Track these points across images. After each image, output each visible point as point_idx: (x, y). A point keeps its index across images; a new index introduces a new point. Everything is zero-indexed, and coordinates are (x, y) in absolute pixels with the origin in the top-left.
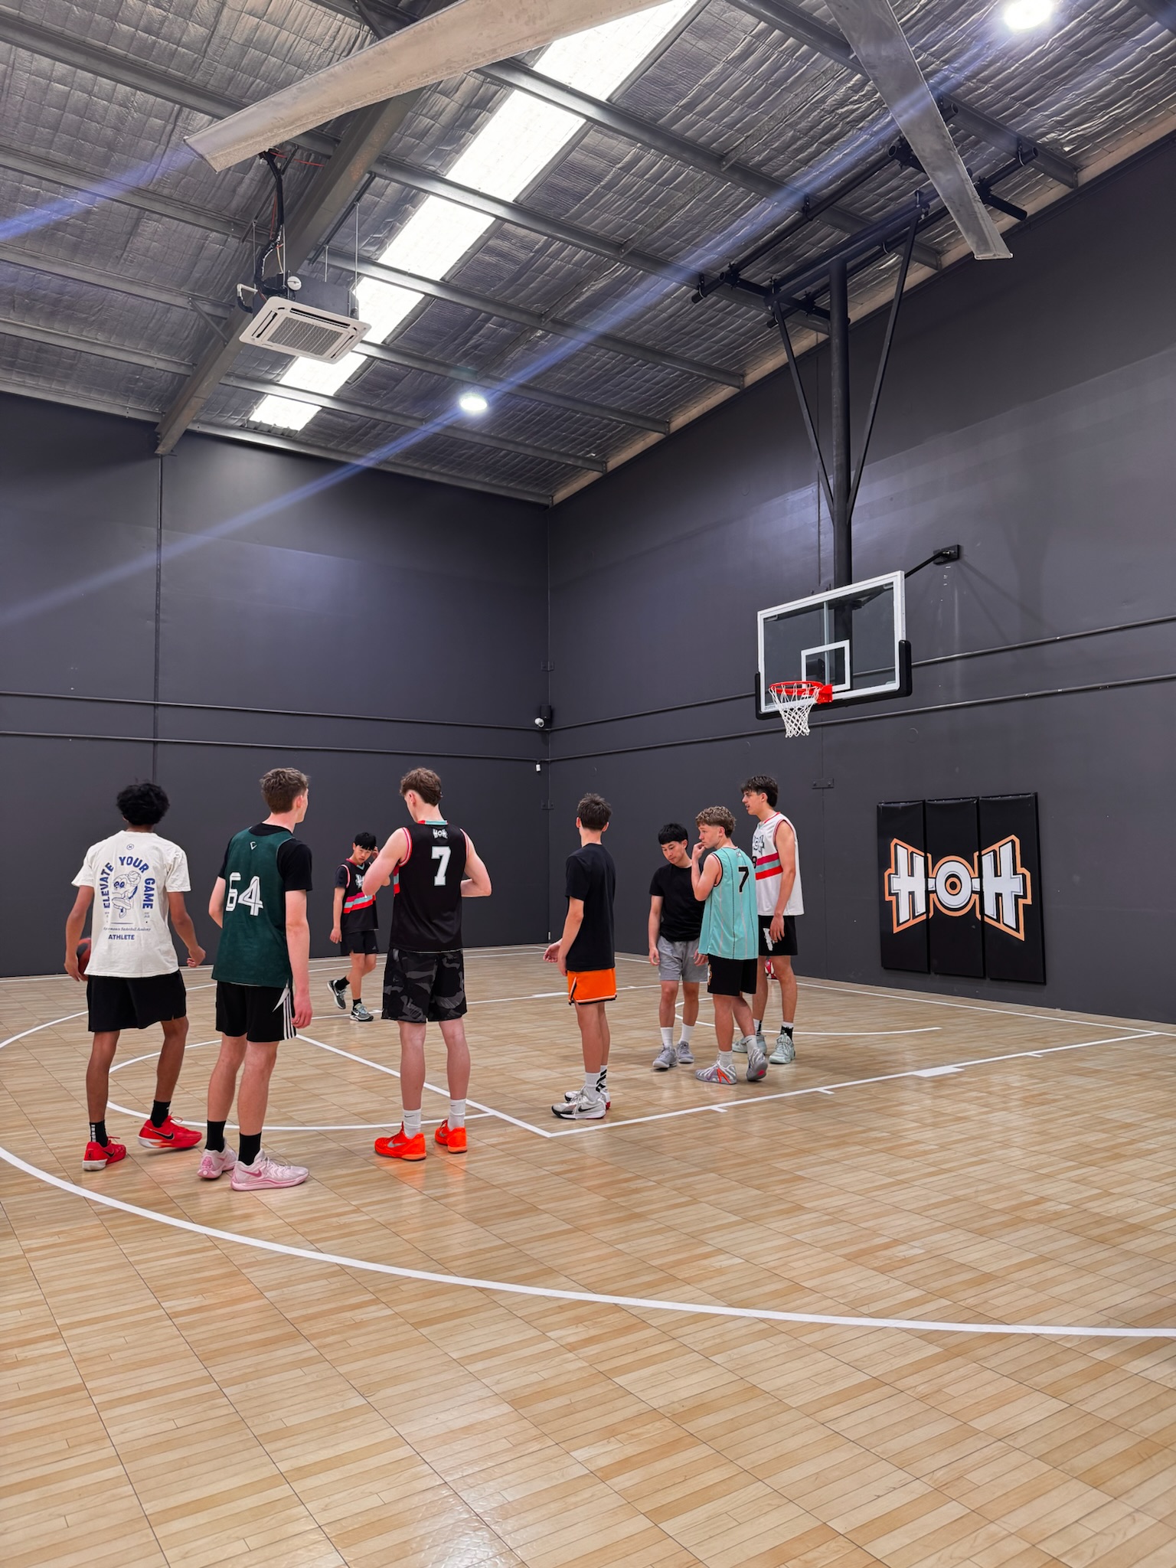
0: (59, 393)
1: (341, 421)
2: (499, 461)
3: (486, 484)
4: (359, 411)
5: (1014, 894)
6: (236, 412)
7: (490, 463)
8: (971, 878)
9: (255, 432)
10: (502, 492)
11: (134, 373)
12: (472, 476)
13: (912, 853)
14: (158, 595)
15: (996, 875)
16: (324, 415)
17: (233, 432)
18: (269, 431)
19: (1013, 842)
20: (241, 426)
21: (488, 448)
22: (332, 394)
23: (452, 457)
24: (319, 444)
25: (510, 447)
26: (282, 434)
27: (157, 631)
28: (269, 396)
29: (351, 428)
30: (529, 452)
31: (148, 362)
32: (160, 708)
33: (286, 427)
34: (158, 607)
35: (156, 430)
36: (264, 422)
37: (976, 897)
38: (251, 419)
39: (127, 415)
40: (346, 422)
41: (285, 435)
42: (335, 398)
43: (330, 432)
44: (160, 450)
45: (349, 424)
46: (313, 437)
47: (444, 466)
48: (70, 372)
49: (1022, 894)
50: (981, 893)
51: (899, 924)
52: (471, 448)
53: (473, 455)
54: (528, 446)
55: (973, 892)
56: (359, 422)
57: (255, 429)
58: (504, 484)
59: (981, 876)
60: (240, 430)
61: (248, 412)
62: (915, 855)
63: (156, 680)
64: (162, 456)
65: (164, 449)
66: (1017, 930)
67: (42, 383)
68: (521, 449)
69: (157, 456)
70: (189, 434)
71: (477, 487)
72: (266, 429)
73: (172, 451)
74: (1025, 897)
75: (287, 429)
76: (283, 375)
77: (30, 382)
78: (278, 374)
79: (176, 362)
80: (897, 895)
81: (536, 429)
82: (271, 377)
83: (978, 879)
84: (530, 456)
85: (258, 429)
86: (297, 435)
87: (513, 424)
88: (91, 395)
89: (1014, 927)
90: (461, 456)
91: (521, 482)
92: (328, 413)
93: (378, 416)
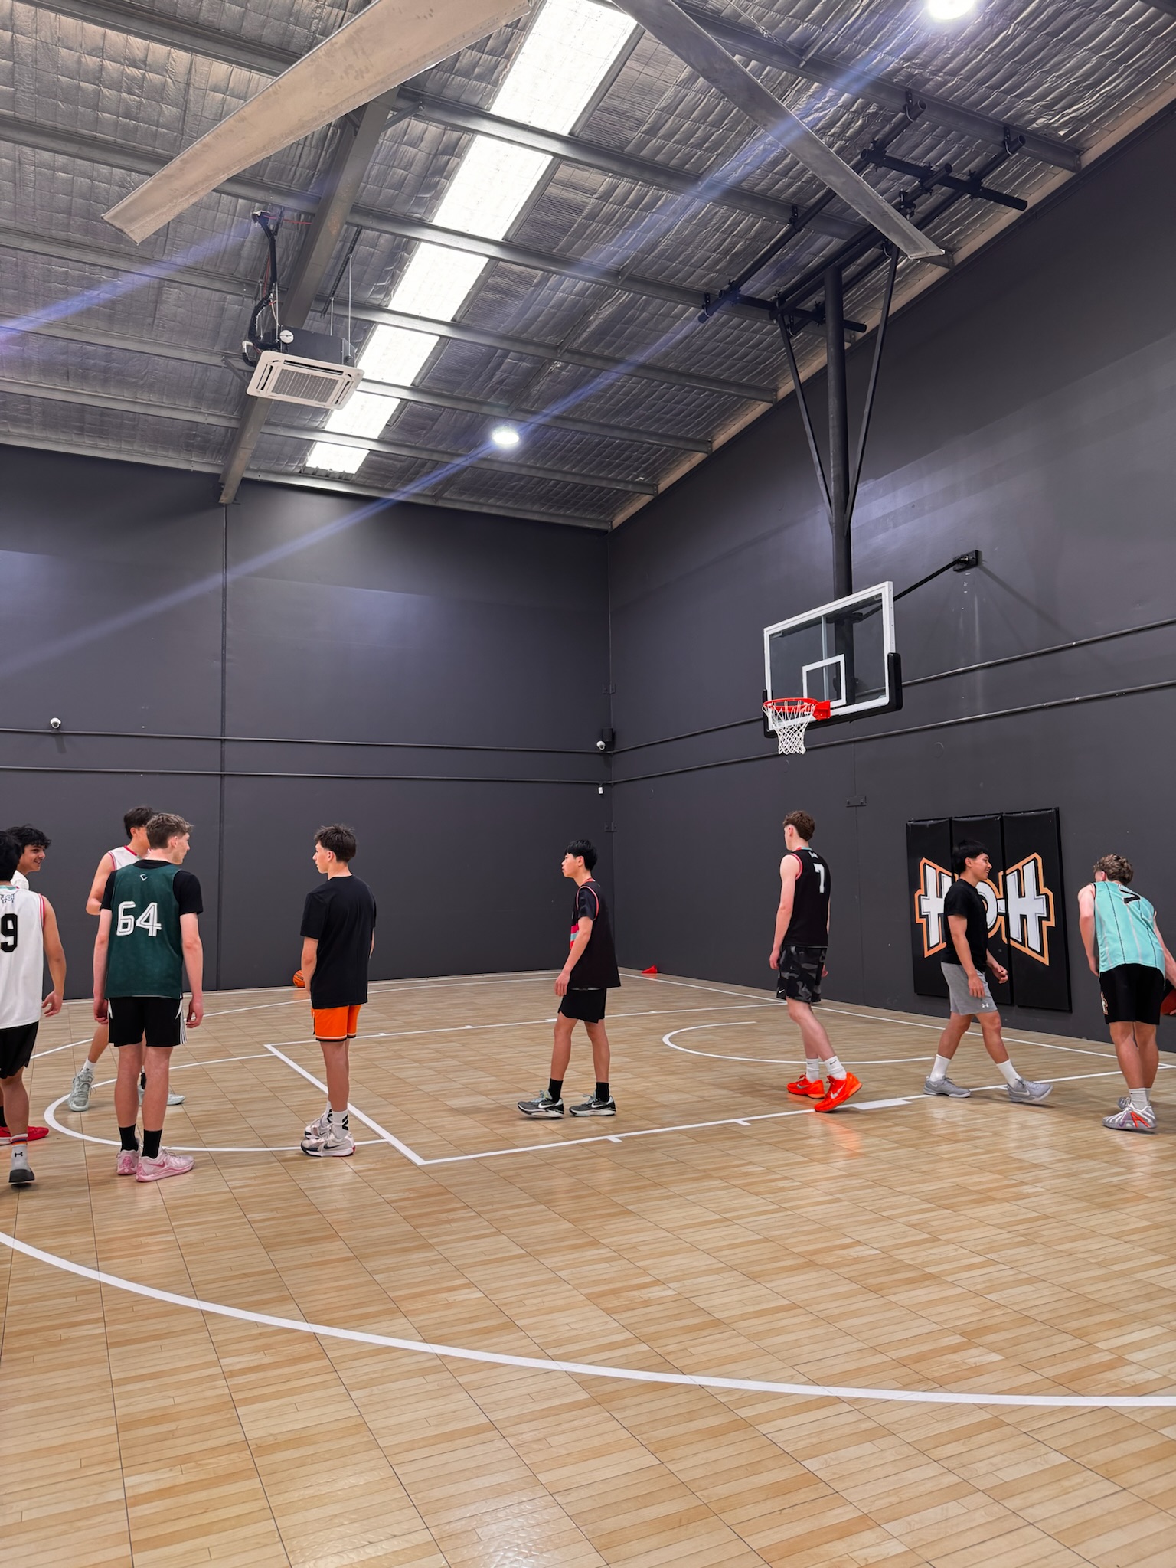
0: (129, 452)
1: (390, 462)
2: (550, 491)
3: (543, 513)
4: (405, 452)
5: (1037, 915)
6: (292, 459)
7: (542, 493)
8: (997, 899)
9: (313, 478)
10: (560, 521)
11: (191, 429)
12: (528, 506)
13: (940, 873)
14: (224, 635)
15: (1020, 896)
16: (374, 457)
17: (293, 478)
18: (327, 476)
19: (1035, 860)
20: (300, 472)
21: (536, 479)
22: (376, 437)
23: (504, 490)
24: (376, 485)
25: (558, 477)
26: (340, 478)
27: (223, 671)
28: (318, 443)
29: (401, 468)
30: (577, 480)
31: (200, 419)
32: (226, 742)
33: (341, 471)
34: (224, 648)
35: (220, 481)
36: (320, 467)
37: (1002, 919)
38: (307, 465)
39: (192, 469)
40: (396, 463)
41: (343, 478)
42: (380, 441)
43: (383, 473)
44: (223, 500)
45: (399, 465)
46: (369, 479)
47: (499, 499)
48: (133, 432)
49: (1045, 916)
50: (1006, 915)
51: (929, 948)
52: (520, 480)
53: (523, 487)
54: (575, 474)
55: (999, 914)
56: (407, 462)
57: (314, 474)
58: (561, 512)
59: (1006, 897)
60: (300, 476)
61: (303, 459)
62: (943, 875)
63: (223, 717)
64: (226, 505)
65: (227, 498)
66: (1042, 954)
67: (113, 445)
68: (569, 478)
69: (222, 505)
70: (245, 481)
71: (536, 517)
72: (324, 474)
73: (235, 499)
74: (1048, 918)
75: (344, 473)
76: (327, 422)
77: (102, 444)
78: (322, 422)
79: (225, 417)
80: (926, 917)
81: (579, 457)
82: (316, 424)
83: (1003, 901)
84: (579, 484)
85: (316, 474)
86: (354, 477)
87: (555, 454)
88: (159, 452)
89: (1039, 951)
90: (512, 488)
91: (577, 510)
92: (377, 455)
93: (424, 455)
